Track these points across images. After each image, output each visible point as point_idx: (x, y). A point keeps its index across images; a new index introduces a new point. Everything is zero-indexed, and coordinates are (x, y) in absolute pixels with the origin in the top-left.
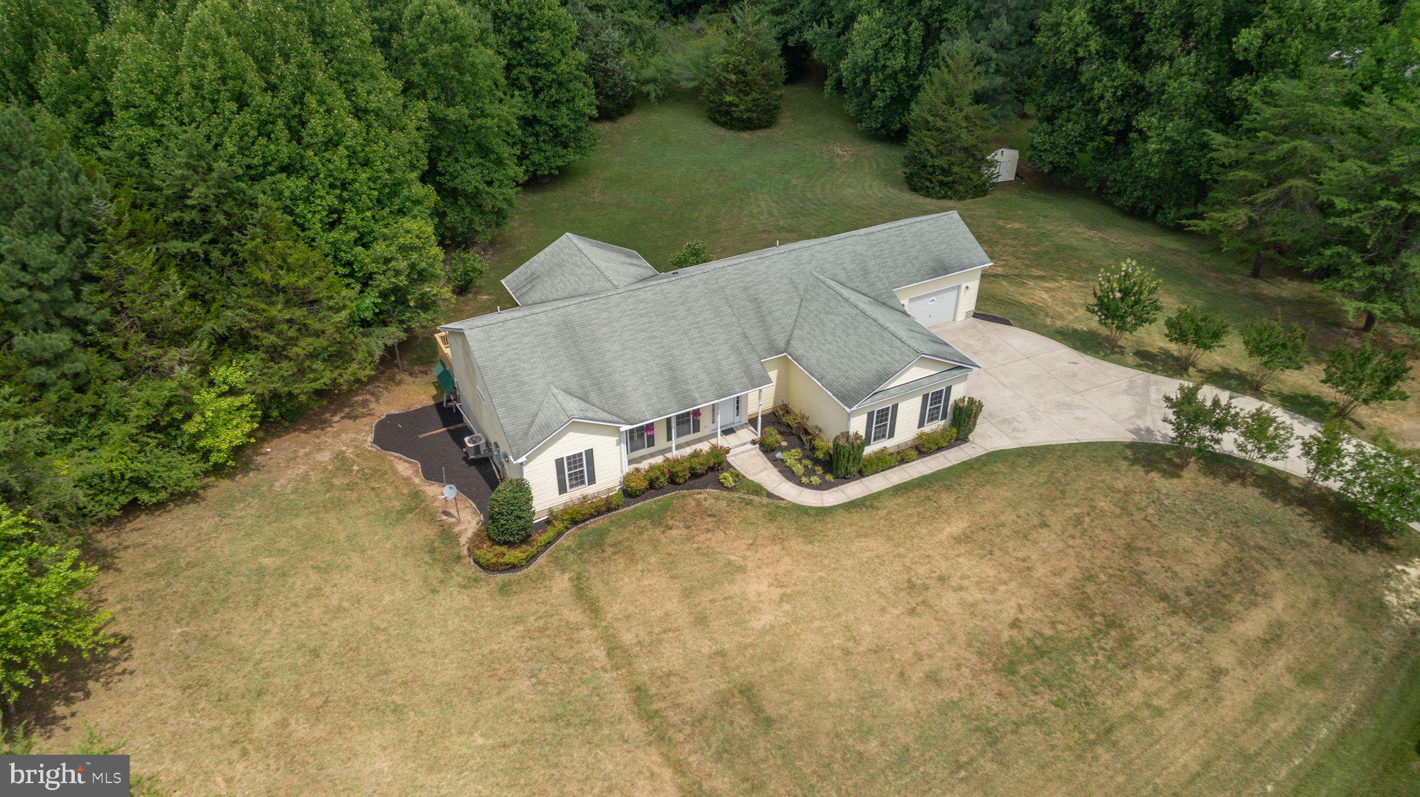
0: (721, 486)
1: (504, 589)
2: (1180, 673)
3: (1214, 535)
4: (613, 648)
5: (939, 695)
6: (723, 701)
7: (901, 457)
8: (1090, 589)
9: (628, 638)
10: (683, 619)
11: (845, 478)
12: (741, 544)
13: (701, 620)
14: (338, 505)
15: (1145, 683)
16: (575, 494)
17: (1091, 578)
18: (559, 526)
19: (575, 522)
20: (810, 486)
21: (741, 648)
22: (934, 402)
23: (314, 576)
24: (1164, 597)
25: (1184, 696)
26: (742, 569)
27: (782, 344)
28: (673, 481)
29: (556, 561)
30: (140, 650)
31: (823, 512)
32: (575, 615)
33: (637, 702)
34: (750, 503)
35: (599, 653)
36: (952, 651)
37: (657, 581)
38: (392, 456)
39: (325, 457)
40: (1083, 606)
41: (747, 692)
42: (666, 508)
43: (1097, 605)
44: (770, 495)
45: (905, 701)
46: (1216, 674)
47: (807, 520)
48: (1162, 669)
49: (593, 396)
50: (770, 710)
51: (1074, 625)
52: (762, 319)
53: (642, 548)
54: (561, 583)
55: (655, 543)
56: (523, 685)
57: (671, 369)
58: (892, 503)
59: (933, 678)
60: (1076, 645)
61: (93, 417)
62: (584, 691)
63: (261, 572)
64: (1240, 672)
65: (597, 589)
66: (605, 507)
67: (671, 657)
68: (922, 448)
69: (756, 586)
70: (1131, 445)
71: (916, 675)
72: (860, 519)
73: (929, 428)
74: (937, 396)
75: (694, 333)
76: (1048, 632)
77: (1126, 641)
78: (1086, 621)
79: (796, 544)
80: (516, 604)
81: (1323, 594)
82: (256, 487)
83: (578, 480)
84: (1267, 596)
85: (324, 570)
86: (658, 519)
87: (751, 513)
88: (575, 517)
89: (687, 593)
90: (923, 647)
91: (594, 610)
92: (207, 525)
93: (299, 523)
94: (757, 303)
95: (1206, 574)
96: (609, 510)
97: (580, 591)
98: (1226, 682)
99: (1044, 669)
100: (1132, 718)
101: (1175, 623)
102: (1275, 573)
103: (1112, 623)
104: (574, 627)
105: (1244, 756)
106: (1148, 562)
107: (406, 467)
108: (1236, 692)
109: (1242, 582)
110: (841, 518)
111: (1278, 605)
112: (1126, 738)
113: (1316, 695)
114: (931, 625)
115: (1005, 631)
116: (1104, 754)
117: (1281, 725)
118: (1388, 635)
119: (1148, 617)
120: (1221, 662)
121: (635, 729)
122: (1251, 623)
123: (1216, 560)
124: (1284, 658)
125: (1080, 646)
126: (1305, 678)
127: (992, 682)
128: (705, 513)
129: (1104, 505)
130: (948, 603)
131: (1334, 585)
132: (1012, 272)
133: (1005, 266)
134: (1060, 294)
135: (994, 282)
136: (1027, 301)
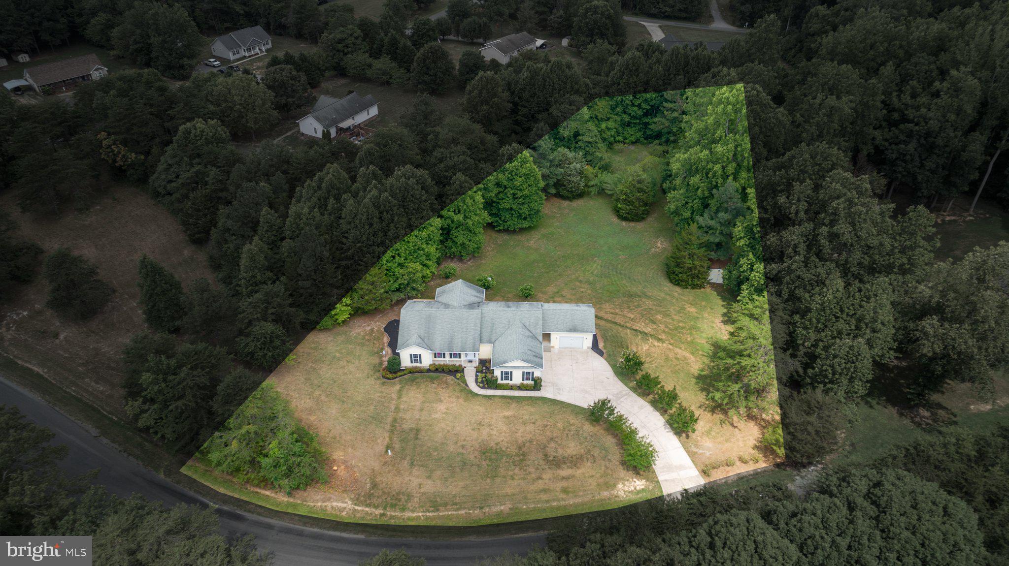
0: (455, 377)
1: (383, 384)
2: (530, 473)
3: (583, 446)
4: (397, 408)
5: (461, 450)
6: (411, 430)
7: (511, 388)
8: (527, 444)
9: (402, 407)
10: (418, 408)
11: (490, 388)
12: (447, 395)
13: (422, 410)
14: (363, 345)
15: (517, 471)
16: (415, 364)
17: (531, 441)
18: (405, 372)
19: (411, 373)
20: (479, 386)
21: (425, 420)
22: (527, 375)
23: (345, 363)
24: (546, 455)
25: (524, 479)
26: (441, 401)
27: (493, 341)
28: (443, 371)
29: (400, 381)
30: (301, 367)
31: (477, 395)
32: (394, 396)
33: (393, 422)
34: (459, 384)
35: (393, 408)
36: (474, 442)
37: (419, 396)
38: (385, 334)
39: (368, 328)
40: (520, 448)
41: (418, 431)
42: (437, 378)
43: (525, 449)
44: (466, 385)
45: (452, 448)
46: (540, 478)
47: (470, 395)
48: (525, 470)
49: (426, 340)
50: (420, 436)
51: (513, 450)
53: (423, 386)
54: (398, 387)
55: (427, 386)
56: (372, 407)
57: (452, 338)
58: (498, 400)
59: (463, 447)
60: (508, 456)
61: (312, 303)
62: (384, 414)
63: (334, 357)
64: (547, 481)
65: (404, 393)
66: (420, 371)
67: (408, 416)
68: (520, 388)
69: (442, 407)
71: (460, 444)
72: (484, 401)
73: (525, 382)
74: (528, 373)
75: (464, 330)
76: (504, 449)
77: (522, 461)
78: (517, 451)
79: (461, 401)
80: (384, 388)
81: (598, 475)
82: (346, 332)
83: (416, 361)
84: (578, 468)
85: (348, 362)
86: (432, 380)
87: (457, 387)
88: (412, 371)
89: (424, 402)
90: (468, 439)
91: (400, 398)
92: (330, 339)
93: (350, 346)
94: (493, 324)
95: (566, 455)
96: (422, 372)
97: (400, 391)
98: (540, 481)
99: (493, 456)
100: (504, 477)
101: (542, 462)
102: (589, 464)
103: (524, 455)
104: (392, 399)
105: (526, 498)
106: (553, 445)
107: (386, 339)
108: (540, 484)
109: (575, 461)
110: (479, 398)
111: (579, 472)
112: (498, 480)
113: (562, 496)
114: (475, 434)
115: (493, 444)
116: (488, 480)
117: (544, 497)
118: (606, 494)
119: (535, 458)
120: (544, 476)
121: (388, 427)
122: (565, 472)
123: (574, 453)
124: (564, 484)
125: (509, 456)
126: (565, 491)
127: (477, 453)
128: (446, 383)
129: (559, 425)
130: (485, 431)
131: (605, 475)
132: (652, 333)
133: (654, 329)
134: (654, 350)
135: (636, 335)
136: (633, 348)
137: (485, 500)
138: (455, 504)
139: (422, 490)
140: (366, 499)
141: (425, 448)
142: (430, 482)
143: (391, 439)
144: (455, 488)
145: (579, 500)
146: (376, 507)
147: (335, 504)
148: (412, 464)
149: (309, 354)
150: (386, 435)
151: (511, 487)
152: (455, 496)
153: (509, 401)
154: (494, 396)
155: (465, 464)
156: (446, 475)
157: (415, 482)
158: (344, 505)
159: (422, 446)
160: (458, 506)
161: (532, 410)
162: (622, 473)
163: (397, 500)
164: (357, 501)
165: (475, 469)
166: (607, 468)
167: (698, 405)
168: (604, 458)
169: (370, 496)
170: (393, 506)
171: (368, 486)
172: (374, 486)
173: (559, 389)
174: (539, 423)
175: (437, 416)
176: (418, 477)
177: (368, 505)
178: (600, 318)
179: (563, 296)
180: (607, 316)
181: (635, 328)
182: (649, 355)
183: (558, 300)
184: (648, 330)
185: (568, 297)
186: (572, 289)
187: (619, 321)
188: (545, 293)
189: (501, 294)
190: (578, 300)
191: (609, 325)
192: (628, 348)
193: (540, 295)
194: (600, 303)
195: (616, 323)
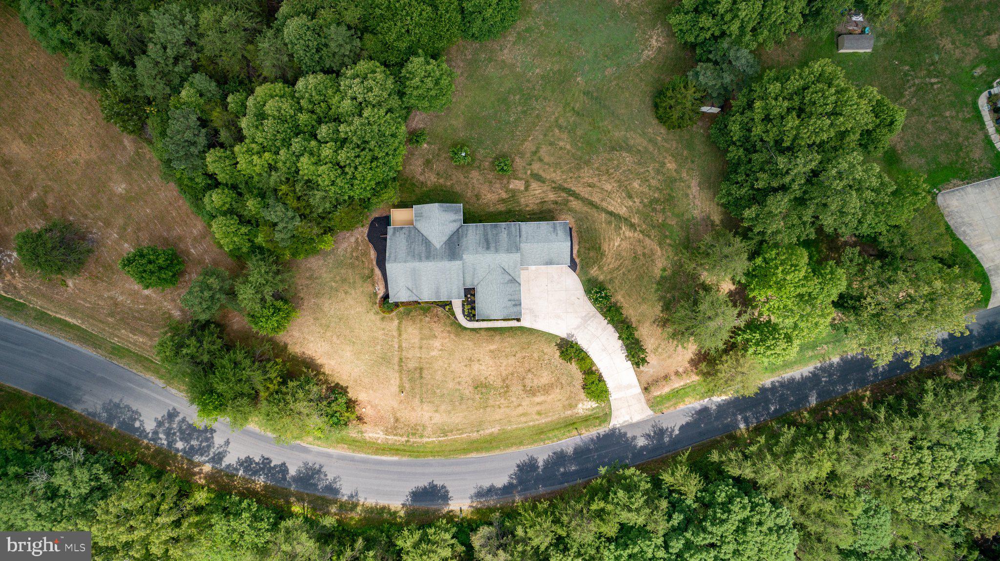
0: (447, 311)
1: (383, 319)
2: (512, 402)
3: (554, 375)
4: (400, 347)
5: (457, 387)
6: (416, 369)
8: (510, 377)
9: (404, 345)
10: (417, 345)
11: (475, 320)
12: (440, 330)
13: (421, 348)
14: (353, 266)
15: (502, 401)
17: (512, 374)
20: (465, 318)
21: (425, 358)
23: (343, 294)
24: (524, 386)
25: (508, 407)
26: (436, 337)
27: (476, 284)
29: (397, 315)
31: (465, 329)
32: (395, 334)
33: (399, 362)
34: (449, 317)
35: (397, 346)
36: (468, 379)
37: (416, 332)
38: (371, 245)
39: (353, 240)
40: (504, 381)
41: (421, 369)
42: (429, 309)
43: (507, 382)
44: (455, 317)
46: (520, 405)
47: (459, 329)
48: (509, 400)
49: (414, 291)
50: (423, 375)
51: (499, 383)
52: (474, 275)
53: (417, 320)
54: (396, 322)
55: (421, 320)
56: (379, 347)
57: (438, 288)
58: (483, 333)
59: (459, 383)
62: (390, 354)
63: (331, 288)
64: (525, 407)
65: (403, 329)
67: (410, 355)
69: (437, 344)
70: (562, 339)
71: (457, 380)
72: (472, 334)
75: (449, 280)
76: (491, 382)
77: (506, 392)
78: (502, 384)
79: (452, 336)
80: (385, 325)
81: (564, 399)
84: (549, 394)
85: (346, 293)
86: (425, 313)
87: (448, 321)
89: (422, 339)
91: (400, 335)
94: (475, 269)
95: (540, 384)
97: (399, 329)
98: (520, 408)
99: (484, 390)
100: (493, 406)
101: (521, 392)
102: (558, 391)
103: (507, 387)
104: (393, 337)
105: (510, 421)
106: (530, 376)
107: (373, 254)
108: (520, 410)
109: (546, 389)
110: (468, 332)
111: (550, 397)
112: (488, 409)
113: (537, 417)
114: (467, 371)
115: (483, 379)
116: (482, 410)
117: (523, 419)
118: (569, 413)
119: (517, 389)
120: (523, 404)
121: (396, 367)
122: (539, 399)
123: (547, 382)
124: (538, 408)
125: (495, 389)
126: (539, 413)
127: (471, 389)
128: (437, 315)
129: (536, 355)
130: (476, 367)
131: (569, 398)
132: (626, 215)
133: (629, 208)
134: (625, 244)
135: (610, 223)
136: (605, 247)
137: (480, 424)
138: (459, 430)
139: (433, 422)
140: (393, 430)
141: (429, 386)
142: (437, 415)
143: (401, 379)
144: (457, 418)
145: (550, 419)
146: (402, 436)
147: (371, 435)
148: (422, 402)
149: (307, 286)
150: (397, 375)
151: (498, 414)
152: (458, 424)
153: (493, 333)
154: (480, 329)
155: (462, 399)
156: (450, 408)
157: (427, 415)
158: (377, 436)
159: (427, 385)
160: (461, 431)
161: (513, 341)
162: (582, 395)
163: (415, 430)
164: (387, 432)
165: (470, 402)
166: (572, 392)
167: (653, 319)
168: (569, 384)
169: (395, 428)
170: (414, 434)
171: (392, 420)
172: (397, 420)
173: (536, 316)
174: (519, 355)
175: (433, 353)
176: (428, 412)
177: (396, 435)
178: (577, 196)
179: (541, 160)
180: (584, 192)
181: (611, 208)
182: (618, 256)
183: (536, 167)
184: (623, 211)
185: (546, 160)
186: (551, 144)
187: (596, 199)
188: (522, 155)
189: (477, 163)
190: (557, 165)
191: (585, 208)
192: (600, 248)
193: (517, 159)
194: (578, 168)
195: (592, 204)
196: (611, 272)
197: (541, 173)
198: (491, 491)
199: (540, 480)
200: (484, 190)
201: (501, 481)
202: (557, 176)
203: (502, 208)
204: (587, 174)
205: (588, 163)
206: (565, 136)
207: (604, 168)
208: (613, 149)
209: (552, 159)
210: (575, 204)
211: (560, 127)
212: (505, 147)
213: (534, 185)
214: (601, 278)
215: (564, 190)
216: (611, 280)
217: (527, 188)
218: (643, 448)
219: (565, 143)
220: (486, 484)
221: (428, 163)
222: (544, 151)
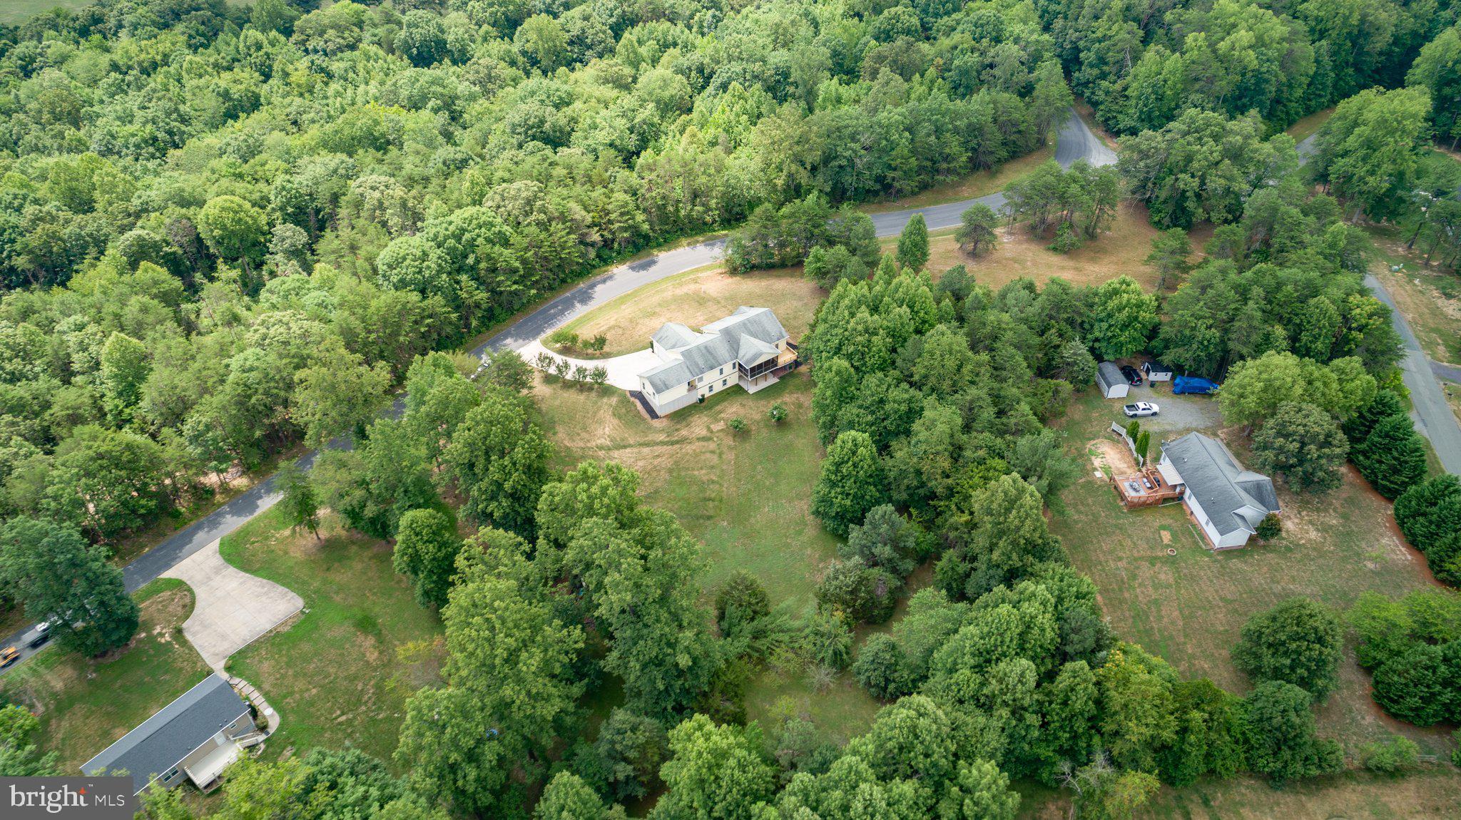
63: (800, 312)
132: (611, 453)
133: (612, 458)
134: (600, 432)
135: (623, 440)
136: (616, 421)
137: (637, 303)
138: (649, 295)
139: (670, 291)
141: (688, 301)
142: (670, 294)
143: (710, 296)
144: (654, 299)
146: (686, 280)
148: (686, 294)
151: (629, 311)
152: (652, 297)
155: (660, 306)
156: (664, 299)
157: (677, 291)
159: (690, 301)
160: (647, 296)
164: (699, 277)
165: (653, 307)
169: (693, 280)
171: (699, 281)
172: (696, 283)
178: (663, 443)
179: (713, 452)
180: (659, 450)
181: (628, 450)
182: (601, 422)
183: (712, 446)
184: (616, 454)
185: (708, 455)
186: (712, 467)
187: (646, 450)
188: (730, 448)
189: (762, 424)
190: (696, 455)
191: (650, 438)
192: (620, 418)
193: (731, 443)
194: (676, 463)
195: (646, 445)
196: (599, 409)
197: (705, 444)
198: (604, 281)
199: (573, 297)
200: (742, 411)
201: (599, 288)
202: (689, 448)
203: (719, 408)
204: (665, 462)
205: (670, 471)
206: (705, 478)
207: (654, 474)
208: (656, 492)
209: (703, 458)
210: (662, 437)
211: (713, 482)
212: (749, 446)
213: (704, 433)
214: (605, 400)
215: (677, 442)
216: (596, 403)
217: (709, 429)
218: (506, 338)
219: (702, 474)
220: (609, 283)
221: (800, 406)
222: (715, 459)
